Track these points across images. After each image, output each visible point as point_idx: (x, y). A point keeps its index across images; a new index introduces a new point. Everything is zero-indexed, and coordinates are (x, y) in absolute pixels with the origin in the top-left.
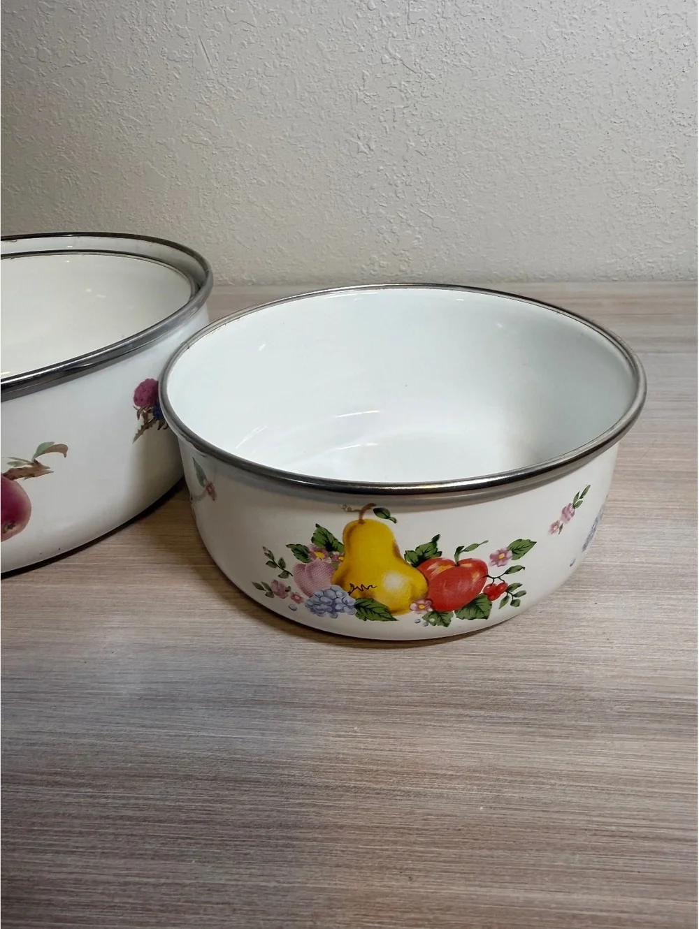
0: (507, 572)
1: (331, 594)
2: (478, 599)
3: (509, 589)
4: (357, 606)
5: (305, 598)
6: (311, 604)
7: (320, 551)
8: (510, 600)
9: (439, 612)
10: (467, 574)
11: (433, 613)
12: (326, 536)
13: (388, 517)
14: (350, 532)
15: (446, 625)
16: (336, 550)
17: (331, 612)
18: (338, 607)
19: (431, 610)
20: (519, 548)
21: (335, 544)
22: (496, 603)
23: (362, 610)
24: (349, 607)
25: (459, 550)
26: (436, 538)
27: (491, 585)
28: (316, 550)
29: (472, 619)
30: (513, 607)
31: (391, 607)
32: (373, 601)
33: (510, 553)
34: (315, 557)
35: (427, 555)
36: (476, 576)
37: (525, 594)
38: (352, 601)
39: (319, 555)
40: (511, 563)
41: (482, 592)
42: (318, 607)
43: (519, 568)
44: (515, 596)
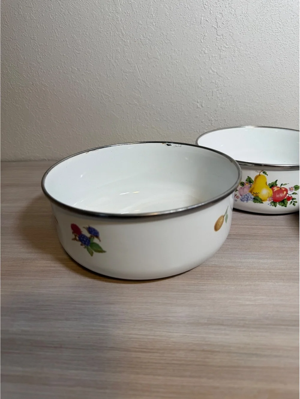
0: (293, 194)
1: (248, 195)
2: (284, 200)
3: (293, 199)
4: (254, 199)
5: (240, 197)
6: (241, 198)
7: (248, 183)
8: (293, 203)
9: (274, 202)
10: (283, 192)
11: (273, 202)
12: (250, 179)
13: (266, 174)
14: (256, 178)
15: (276, 206)
16: (252, 183)
17: (247, 201)
18: (249, 199)
19: (272, 201)
20: (296, 188)
21: (252, 181)
22: (289, 202)
23: (255, 200)
24: (252, 199)
25: (282, 185)
26: (277, 181)
27: (288, 196)
28: (246, 183)
29: (282, 206)
30: (293, 206)
31: (263, 199)
32: (258, 197)
33: (294, 189)
34: (245, 185)
35: (274, 185)
36: (285, 193)
37: (297, 202)
38: (253, 197)
39: (247, 184)
40: (294, 191)
41: (286, 198)
42: (243, 199)
43: (296, 194)
44: (294, 202)
